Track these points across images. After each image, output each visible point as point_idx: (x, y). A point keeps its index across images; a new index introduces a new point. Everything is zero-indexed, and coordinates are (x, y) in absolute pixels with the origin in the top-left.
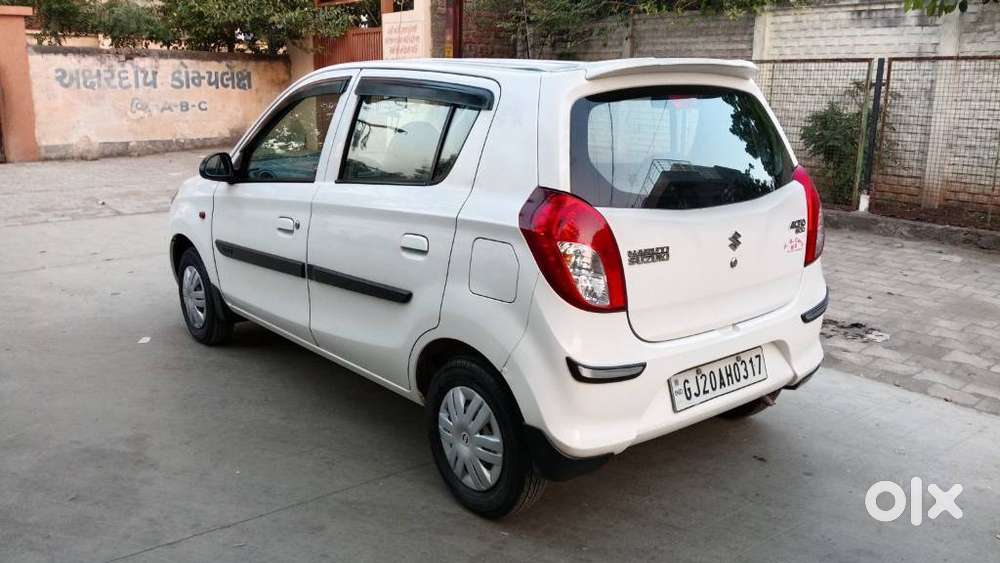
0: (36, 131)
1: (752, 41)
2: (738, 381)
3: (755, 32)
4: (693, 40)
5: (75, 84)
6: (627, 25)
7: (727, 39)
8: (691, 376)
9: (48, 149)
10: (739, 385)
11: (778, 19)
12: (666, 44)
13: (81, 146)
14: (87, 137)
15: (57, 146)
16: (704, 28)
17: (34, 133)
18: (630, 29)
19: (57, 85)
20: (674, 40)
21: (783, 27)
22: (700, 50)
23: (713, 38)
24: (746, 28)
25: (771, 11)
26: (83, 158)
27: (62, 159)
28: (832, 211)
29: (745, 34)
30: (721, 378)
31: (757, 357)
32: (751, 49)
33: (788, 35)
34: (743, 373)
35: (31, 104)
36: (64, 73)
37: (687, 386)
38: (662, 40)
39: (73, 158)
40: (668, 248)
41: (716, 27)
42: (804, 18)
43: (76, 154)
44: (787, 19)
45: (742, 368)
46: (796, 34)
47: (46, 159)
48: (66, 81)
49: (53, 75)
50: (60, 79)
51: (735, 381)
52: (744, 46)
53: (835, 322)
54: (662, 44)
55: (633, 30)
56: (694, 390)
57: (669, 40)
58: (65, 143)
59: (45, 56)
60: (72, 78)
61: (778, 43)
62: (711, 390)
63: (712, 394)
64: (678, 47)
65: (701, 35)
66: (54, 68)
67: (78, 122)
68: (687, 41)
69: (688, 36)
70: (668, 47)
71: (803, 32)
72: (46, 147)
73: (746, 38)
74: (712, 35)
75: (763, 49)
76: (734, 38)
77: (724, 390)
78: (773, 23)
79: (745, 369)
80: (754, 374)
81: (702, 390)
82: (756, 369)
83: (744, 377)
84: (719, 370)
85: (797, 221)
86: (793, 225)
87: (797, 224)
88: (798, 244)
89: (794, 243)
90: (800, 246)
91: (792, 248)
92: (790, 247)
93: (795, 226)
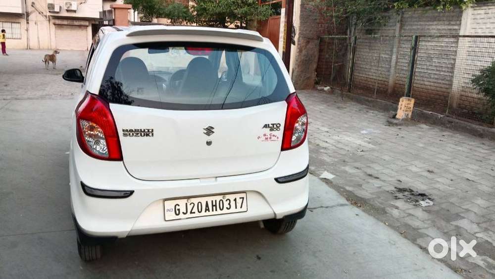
1: (460, 24)
2: (222, 210)
3: (462, 19)
4: (431, 23)
6: (399, 15)
7: (448, 23)
8: (182, 202)
10: (222, 212)
11: (476, 12)
12: (417, 25)
16: (437, 16)
18: (400, 17)
20: (422, 23)
21: (478, 17)
22: (434, 29)
23: (441, 22)
24: (458, 17)
25: (472, 7)
28: (481, 127)
29: (458, 20)
30: (207, 206)
31: (240, 198)
32: (460, 29)
33: (480, 21)
34: (226, 206)
37: (177, 207)
38: (416, 23)
40: (152, 130)
41: (443, 16)
42: (490, 11)
44: (481, 11)
45: (226, 203)
46: (485, 21)
51: (218, 209)
52: (456, 27)
53: (411, 191)
54: (416, 25)
55: (402, 17)
56: (183, 209)
57: (419, 23)
61: (475, 26)
62: (196, 212)
63: (196, 215)
64: (423, 27)
65: (435, 21)
68: (428, 23)
69: (428, 21)
70: (419, 27)
71: (488, 20)
73: (458, 22)
74: (440, 21)
75: (466, 29)
76: (452, 23)
77: (207, 213)
78: (473, 14)
79: (229, 204)
80: (236, 208)
81: (189, 211)
82: (239, 205)
83: (227, 208)
84: (207, 202)
85: (272, 124)
86: (266, 126)
87: (270, 126)
88: (273, 138)
89: (269, 136)
90: (276, 138)
91: (267, 139)
92: (264, 138)
93: (269, 127)
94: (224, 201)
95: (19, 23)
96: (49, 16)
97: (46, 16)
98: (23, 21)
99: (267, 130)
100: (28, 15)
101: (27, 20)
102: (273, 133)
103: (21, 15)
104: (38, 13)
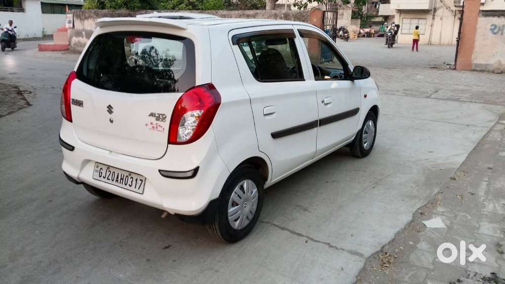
0: (473, 56)
2: (126, 185)
5: (500, 33)
8: (105, 168)
9: (476, 65)
10: (125, 187)
13: (495, 66)
14: (499, 61)
15: (481, 64)
17: (471, 57)
19: (490, 33)
26: (493, 72)
27: (482, 71)
30: (118, 177)
31: (141, 180)
34: (129, 183)
35: (474, 42)
36: (496, 27)
37: (101, 171)
39: (489, 71)
40: (82, 102)
43: (491, 69)
45: (130, 180)
47: (474, 70)
48: (495, 31)
49: (489, 27)
50: (492, 30)
51: (124, 183)
56: (104, 175)
58: (486, 63)
59: (487, 18)
60: (499, 30)
62: (111, 179)
63: (110, 181)
66: (491, 24)
67: (497, 53)
72: (475, 64)
77: (116, 184)
79: (132, 182)
80: (135, 188)
81: (107, 177)
82: (138, 186)
83: (129, 185)
84: (118, 174)
85: (158, 114)
86: (152, 115)
87: (157, 115)
88: (159, 128)
89: (155, 126)
90: (161, 129)
91: (153, 127)
92: (150, 126)
93: (155, 116)
94: (129, 177)
95: (425, 19)
96: (456, 10)
97: (452, 11)
98: (430, 17)
99: (153, 119)
100: (435, 10)
101: (434, 16)
102: (159, 123)
103: (429, 11)
104: (445, 8)
